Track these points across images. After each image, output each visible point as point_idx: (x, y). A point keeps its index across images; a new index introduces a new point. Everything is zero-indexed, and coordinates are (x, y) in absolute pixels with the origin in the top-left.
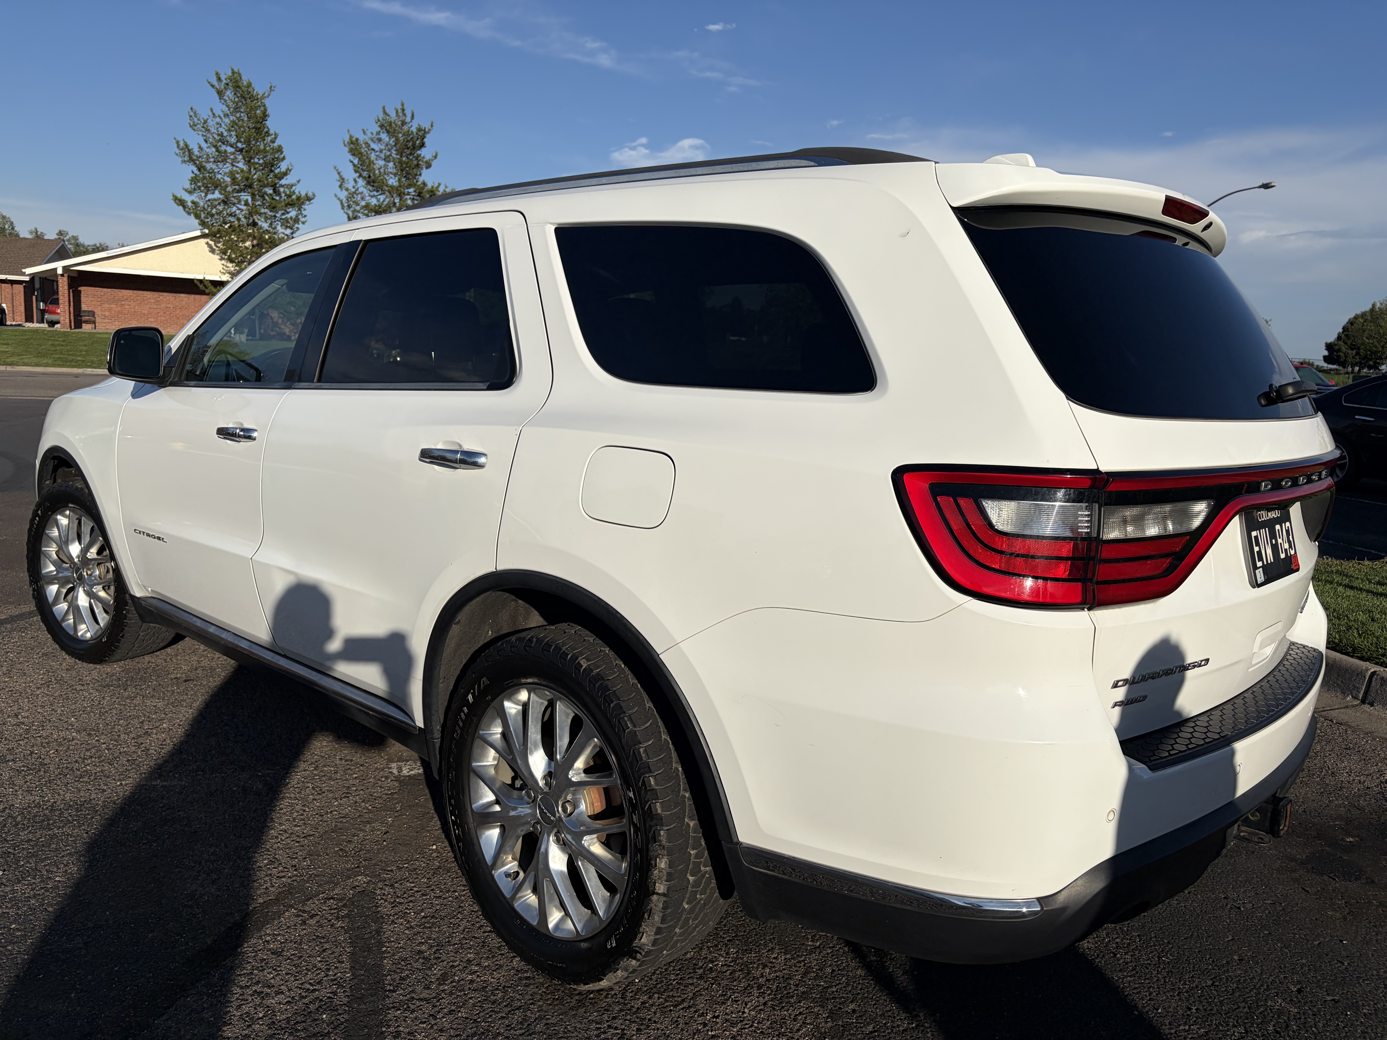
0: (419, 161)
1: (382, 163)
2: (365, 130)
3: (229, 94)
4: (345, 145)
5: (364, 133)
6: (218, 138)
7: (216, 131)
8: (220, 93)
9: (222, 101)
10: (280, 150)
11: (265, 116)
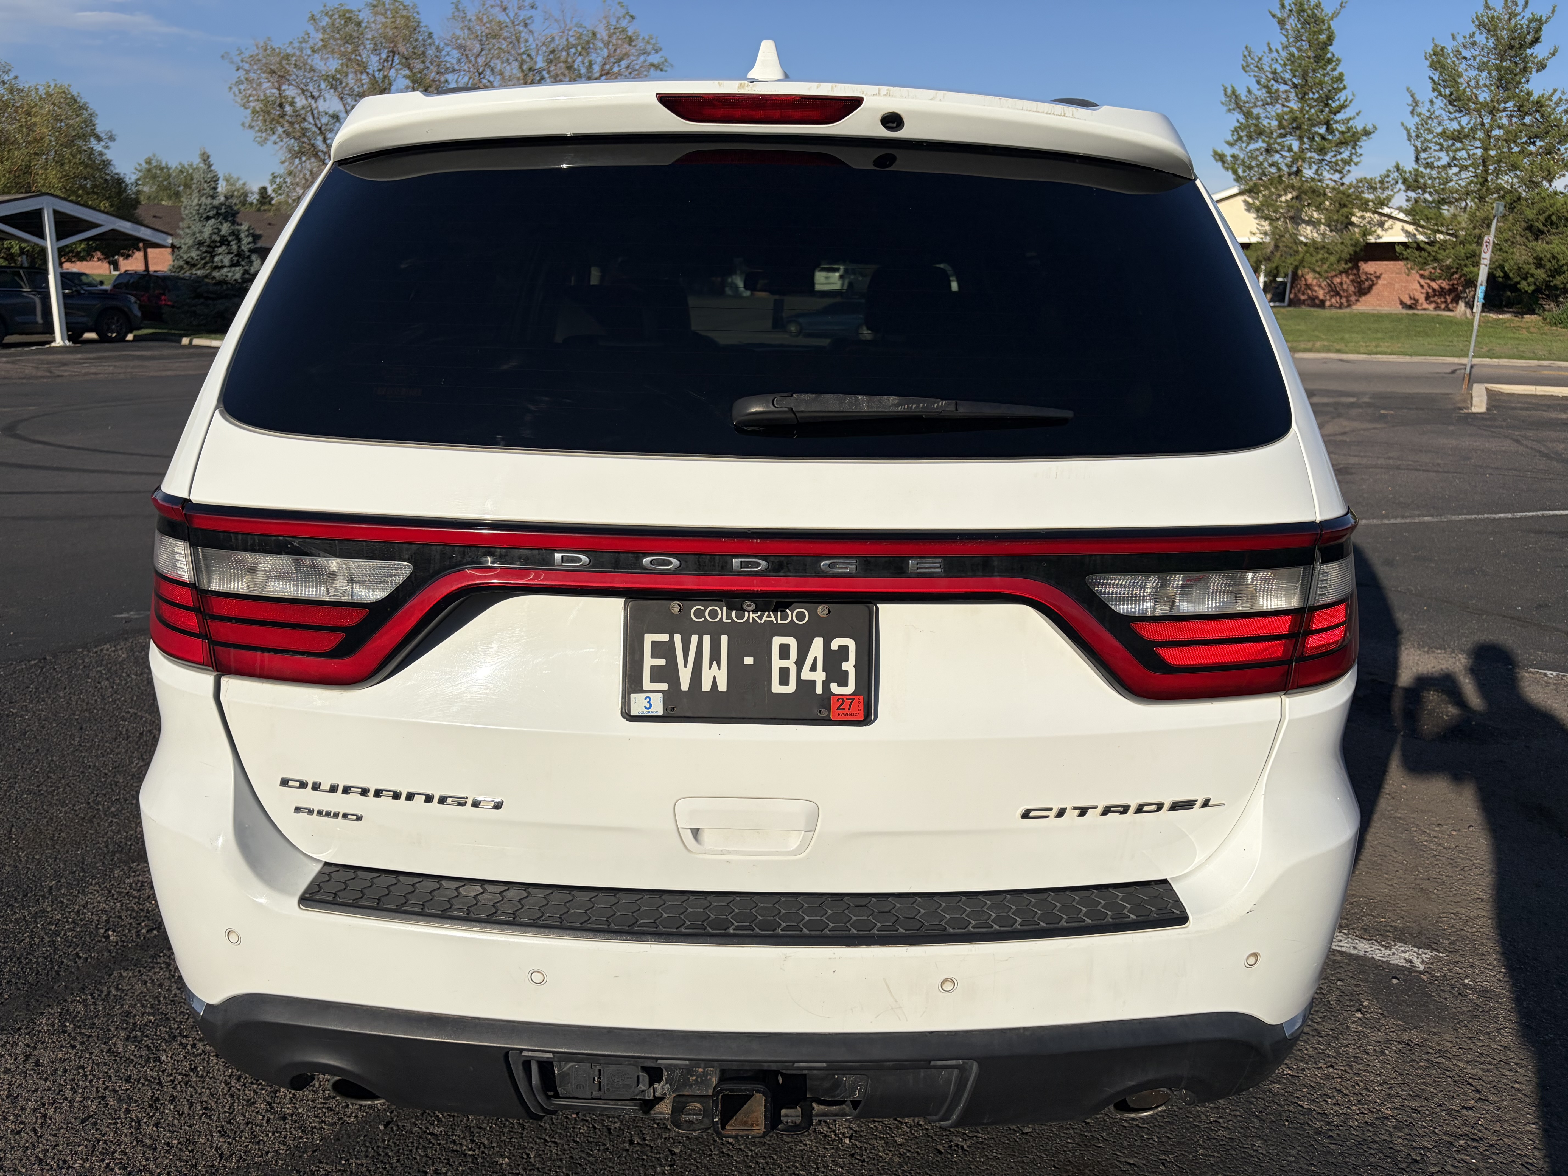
0: (1527, 63)
1: (1473, 73)
2: (1455, 34)
3: (1292, 22)
4: (1426, 59)
5: (1454, 38)
6: (1270, 76)
7: (1269, 69)
8: (1282, 22)
9: (1283, 32)
10: (1340, 78)
11: (1330, 39)
